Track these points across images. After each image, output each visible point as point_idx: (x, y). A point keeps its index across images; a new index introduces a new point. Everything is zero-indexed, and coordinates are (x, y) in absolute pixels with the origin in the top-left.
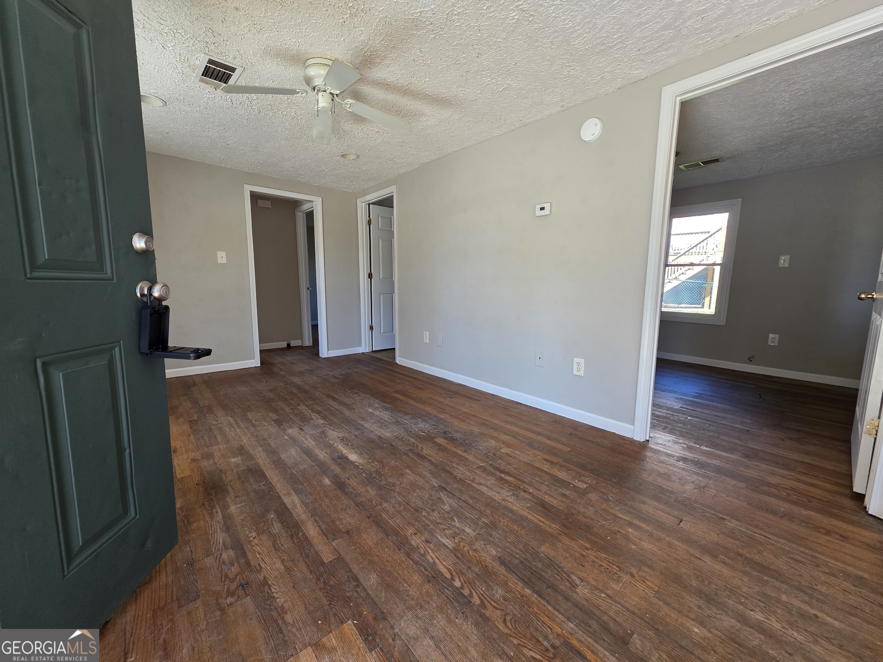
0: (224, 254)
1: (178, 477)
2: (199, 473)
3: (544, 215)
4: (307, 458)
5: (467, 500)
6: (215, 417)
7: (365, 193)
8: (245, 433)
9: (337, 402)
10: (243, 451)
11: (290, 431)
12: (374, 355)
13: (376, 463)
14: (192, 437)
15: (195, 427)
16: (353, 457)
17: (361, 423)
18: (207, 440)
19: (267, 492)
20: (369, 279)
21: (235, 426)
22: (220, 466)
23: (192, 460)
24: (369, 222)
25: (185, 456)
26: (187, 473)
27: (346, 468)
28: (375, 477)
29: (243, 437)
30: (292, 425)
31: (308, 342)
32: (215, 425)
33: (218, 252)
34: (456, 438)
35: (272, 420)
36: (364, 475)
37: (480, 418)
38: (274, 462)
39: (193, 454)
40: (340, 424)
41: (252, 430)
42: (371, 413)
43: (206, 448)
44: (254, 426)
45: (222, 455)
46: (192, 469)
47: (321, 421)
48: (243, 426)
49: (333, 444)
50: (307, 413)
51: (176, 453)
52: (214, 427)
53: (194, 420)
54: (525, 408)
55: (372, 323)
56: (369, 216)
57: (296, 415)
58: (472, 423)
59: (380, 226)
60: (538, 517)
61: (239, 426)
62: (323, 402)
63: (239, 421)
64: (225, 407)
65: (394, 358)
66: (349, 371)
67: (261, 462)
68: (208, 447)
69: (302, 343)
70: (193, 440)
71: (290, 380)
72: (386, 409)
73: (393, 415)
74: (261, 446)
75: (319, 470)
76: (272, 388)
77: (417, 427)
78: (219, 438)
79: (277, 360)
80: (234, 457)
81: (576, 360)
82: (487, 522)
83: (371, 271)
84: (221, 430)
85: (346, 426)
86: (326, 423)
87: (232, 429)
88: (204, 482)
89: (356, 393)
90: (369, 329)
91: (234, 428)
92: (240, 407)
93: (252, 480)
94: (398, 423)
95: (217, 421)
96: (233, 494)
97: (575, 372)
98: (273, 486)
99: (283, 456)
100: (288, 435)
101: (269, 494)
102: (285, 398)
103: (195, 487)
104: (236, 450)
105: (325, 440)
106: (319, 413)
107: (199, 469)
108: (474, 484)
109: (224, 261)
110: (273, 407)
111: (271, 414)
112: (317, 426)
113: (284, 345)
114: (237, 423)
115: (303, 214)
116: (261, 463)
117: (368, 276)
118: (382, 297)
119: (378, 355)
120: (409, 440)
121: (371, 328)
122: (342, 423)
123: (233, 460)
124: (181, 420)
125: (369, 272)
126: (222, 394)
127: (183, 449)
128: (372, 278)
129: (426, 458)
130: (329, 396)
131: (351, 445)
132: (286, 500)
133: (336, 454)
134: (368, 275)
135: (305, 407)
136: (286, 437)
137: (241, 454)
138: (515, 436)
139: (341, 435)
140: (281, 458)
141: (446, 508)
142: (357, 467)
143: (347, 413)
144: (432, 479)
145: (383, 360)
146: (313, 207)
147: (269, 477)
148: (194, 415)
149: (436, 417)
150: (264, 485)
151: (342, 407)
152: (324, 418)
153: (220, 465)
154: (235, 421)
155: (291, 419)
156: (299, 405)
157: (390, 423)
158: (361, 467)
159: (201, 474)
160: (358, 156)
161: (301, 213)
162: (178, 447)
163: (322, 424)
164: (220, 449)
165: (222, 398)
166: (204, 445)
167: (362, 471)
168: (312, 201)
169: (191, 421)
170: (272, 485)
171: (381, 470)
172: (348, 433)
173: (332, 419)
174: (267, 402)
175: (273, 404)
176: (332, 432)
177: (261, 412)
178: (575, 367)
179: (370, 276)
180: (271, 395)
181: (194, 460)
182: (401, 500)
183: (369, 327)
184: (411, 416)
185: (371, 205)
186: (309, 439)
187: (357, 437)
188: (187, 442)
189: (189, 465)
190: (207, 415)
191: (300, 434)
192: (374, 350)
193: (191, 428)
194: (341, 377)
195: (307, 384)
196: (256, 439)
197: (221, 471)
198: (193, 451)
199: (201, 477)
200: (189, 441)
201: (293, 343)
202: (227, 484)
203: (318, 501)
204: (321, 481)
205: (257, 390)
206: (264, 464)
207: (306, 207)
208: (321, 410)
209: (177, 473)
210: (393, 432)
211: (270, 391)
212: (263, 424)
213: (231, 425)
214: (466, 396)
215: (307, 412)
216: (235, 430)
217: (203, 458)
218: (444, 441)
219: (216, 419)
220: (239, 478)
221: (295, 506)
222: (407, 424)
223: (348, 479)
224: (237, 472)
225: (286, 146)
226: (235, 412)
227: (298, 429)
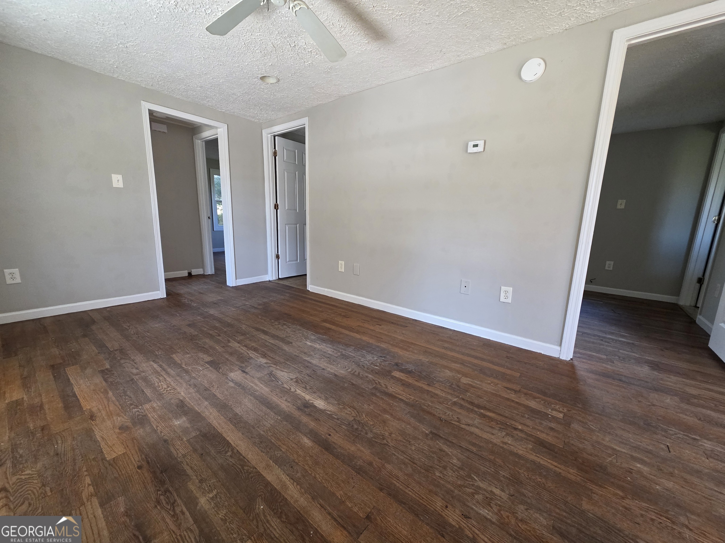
0: (120, 177)
1: (108, 459)
2: (136, 448)
3: (477, 152)
4: (268, 411)
5: (471, 449)
6: (134, 364)
7: (272, 124)
8: (179, 382)
9: (269, 336)
10: (186, 409)
11: (232, 375)
12: (281, 282)
13: (349, 409)
14: (110, 394)
15: (110, 380)
16: (320, 404)
17: (306, 359)
18: (132, 396)
19: (240, 467)
20: (275, 210)
21: (163, 373)
22: (162, 434)
23: (120, 428)
24: (275, 154)
25: (109, 423)
26: (120, 450)
27: (319, 420)
28: (358, 428)
29: (179, 390)
30: (233, 367)
31: (210, 270)
32: (137, 374)
33: (113, 175)
34: (412, 370)
35: (206, 363)
36: (344, 427)
37: (418, 345)
38: (230, 420)
39: (119, 419)
40: (285, 362)
41: (187, 378)
42: (311, 346)
43: (135, 408)
44: (187, 372)
45: (160, 417)
46: (124, 443)
47: (263, 361)
48: (172, 372)
49: (289, 388)
50: (242, 351)
51: (95, 420)
52: (137, 377)
53: (107, 369)
54: (451, 333)
55: (278, 252)
56: (275, 148)
57: (231, 354)
58: (416, 351)
59: (285, 159)
60: (549, 461)
61: (168, 374)
62: (254, 336)
63: (166, 367)
64: (141, 349)
65: (306, 285)
66: (265, 300)
67: (215, 421)
68: (137, 406)
69: (204, 271)
70: (114, 399)
71: (207, 312)
72: (324, 341)
73: (334, 348)
74: (206, 399)
75: (289, 426)
76: (191, 323)
77: (366, 360)
78: (148, 392)
79: (183, 289)
80: (176, 418)
81: (503, 288)
82: (508, 476)
83: (276, 202)
84: (145, 379)
85: (293, 364)
86: (269, 362)
87: (161, 378)
88: (148, 463)
89: (284, 324)
90: (275, 257)
91: (163, 377)
92: (160, 348)
93: (213, 451)
94: (345, 357)
95: (137, 369)
96: (195, 477)
97: (502, 299)
98: (244, 457)
99: (238, 410)
100: (232, 381)
101: (244, 470)
102: (209, 334)
103: (137, 471)
104: (176, 408)
105: (277, 383)
106: (255, 350)
107: (135, 441)
108: (462, 425)
109: (121, 185)
110: (200, 345)
111: (201, 355)
112: (260, 367)
113: (185, 273)
114: (164, 370)
115: (202, 141)
116: (215, 423)
117: (274, 207)
118: (287, 228)
119: (286, 283)
120: (367, 377)
121: (278, 257)
122: (287, 361)
123: (177, 423)
124: (89, 371)
125: (275, 203)
126: (132, 333)
127: (104, 413)
128: (278, 209)
129: (396, 397)
130: (258, 329)
131: (310, 388)
132: (270, 478)
133: (299, 402)
134: (274, 205)
135: (237, 345)
136: (231, 384)
137: (185, 414)
138: (463, 363)
139: (293, 376)
140: (237, 413)
141: (454, 463)
142: (330, 416)
143: (286, 348)
144: (418, 424)
145: (293, 287)
146: (217, 134)
147: (234, 445)
148: (105, 362)
149: (378, 347)
150: (231, 456)
151: (277, 341)
152: (264, 356)
153: (161, 432)
154: (161, 366)
155: (227, 359)
156: (229, 341)
157: (336, 357)
158: (336, 417)
159: (140, 450)
160: (279, 80)
161: (200, 141)
162: (94, 410)
163: (265, 363)
164: (154, 408)
165: (134, 338)
166: (131, 404)
167: (339, 422)
168: (216, 128)
169: (102, 372)
170: (241, 455)
171: (358, 419)
172: (298, 372)
173: (273, 357)
174: (191, 340)
175: (199, 343)
176: (282, 373)
177: (188, 354)
178: (502, 295)
179: (276, 207)
180: (192, 331)
181: (123, 428)
182: (402, 458)
183: (275, 256)
184: (353, 348)
185: (276, 137)
186: (258, 383)
187: (311, 376)
188: (106, 403)
189: (118, 437)
190: (122, 361)
191: (246, 378)
192: (280, 277)
193: (106, 380)
194: (260, 307)
195: (227, 316)
196: (195, 389)
197: (165, 441)
198: (118, 415)
199: (141, 456)
200: (108, 401)
201: (195, 272)
202: (182, 462)
203: (310, 472)
204: (299, 442)
205: (173, 326)
206: (219, 424)
207: (207, 134)
208: (256, 346)
209: (105, 452)
210: (346, 367)
211: (189, 325)
212: (196, 368)
213: (157, 372)
214: (392, 323)
215: (242, 349)
216: (165, 378)
217: (134, 424)
218: (402, 374)
219: (136, 366)
220: (195, 450)
221: (284, 486)
222: (354, 357)
223: (330, 435)
224: (188, 441)
225: (200, 58)
226: (156, 355)
227: (240, 371)
